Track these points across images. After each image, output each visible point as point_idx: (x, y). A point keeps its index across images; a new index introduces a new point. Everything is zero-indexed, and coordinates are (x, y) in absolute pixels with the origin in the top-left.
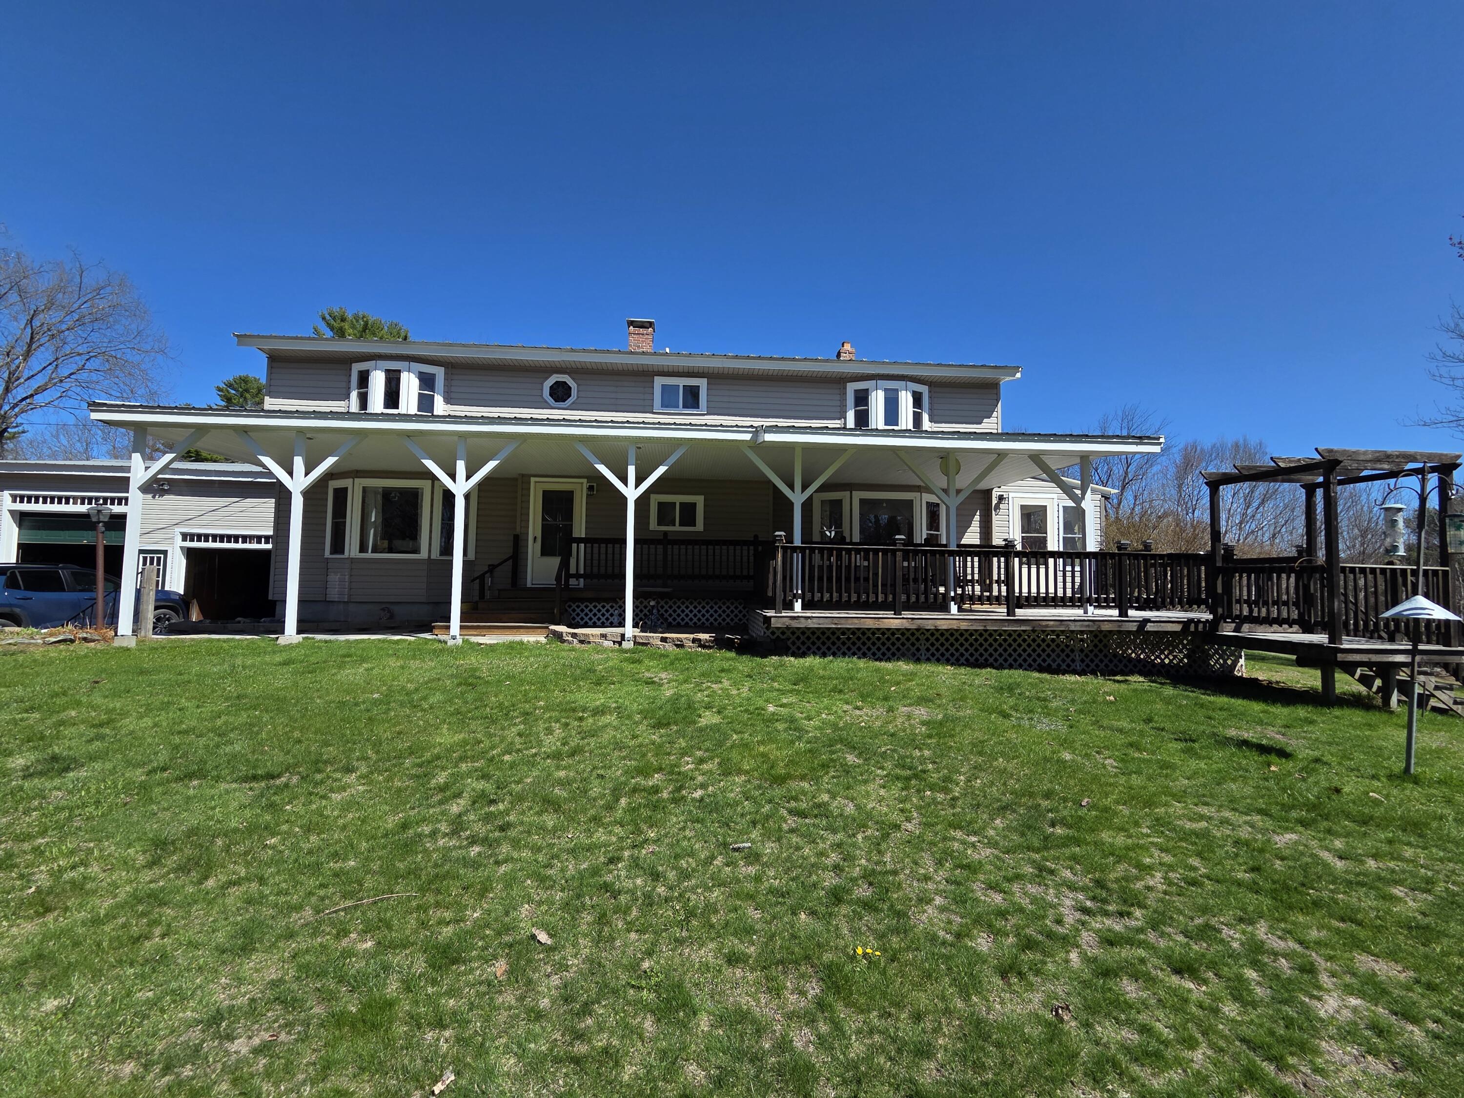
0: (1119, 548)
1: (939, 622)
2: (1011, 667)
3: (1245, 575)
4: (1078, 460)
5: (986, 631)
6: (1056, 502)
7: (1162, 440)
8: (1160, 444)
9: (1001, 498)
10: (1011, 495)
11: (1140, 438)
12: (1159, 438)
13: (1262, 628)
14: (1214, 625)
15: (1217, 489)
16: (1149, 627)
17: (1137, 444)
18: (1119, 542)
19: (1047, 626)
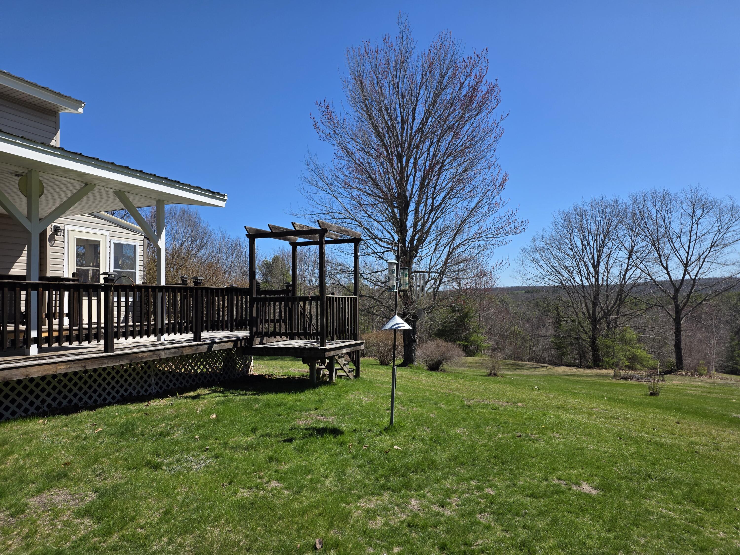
0: (196, 283)
1: (30, 370)
2: (110, 404)
3: (272, 303)
4: (155, 203)
5: (86, 372)
6: (108, 238)
7: (226, 198)
8: (224, 200)
9: (56, 230)
10: (67, 227)
11: (213, 193)
12: (224, 196)
13: (272, 339)
14: (250, 340)
15: (254, 240)
16: (215, 347)
17: (211, 197)
18: (196, 278)
19: (142, 358)
